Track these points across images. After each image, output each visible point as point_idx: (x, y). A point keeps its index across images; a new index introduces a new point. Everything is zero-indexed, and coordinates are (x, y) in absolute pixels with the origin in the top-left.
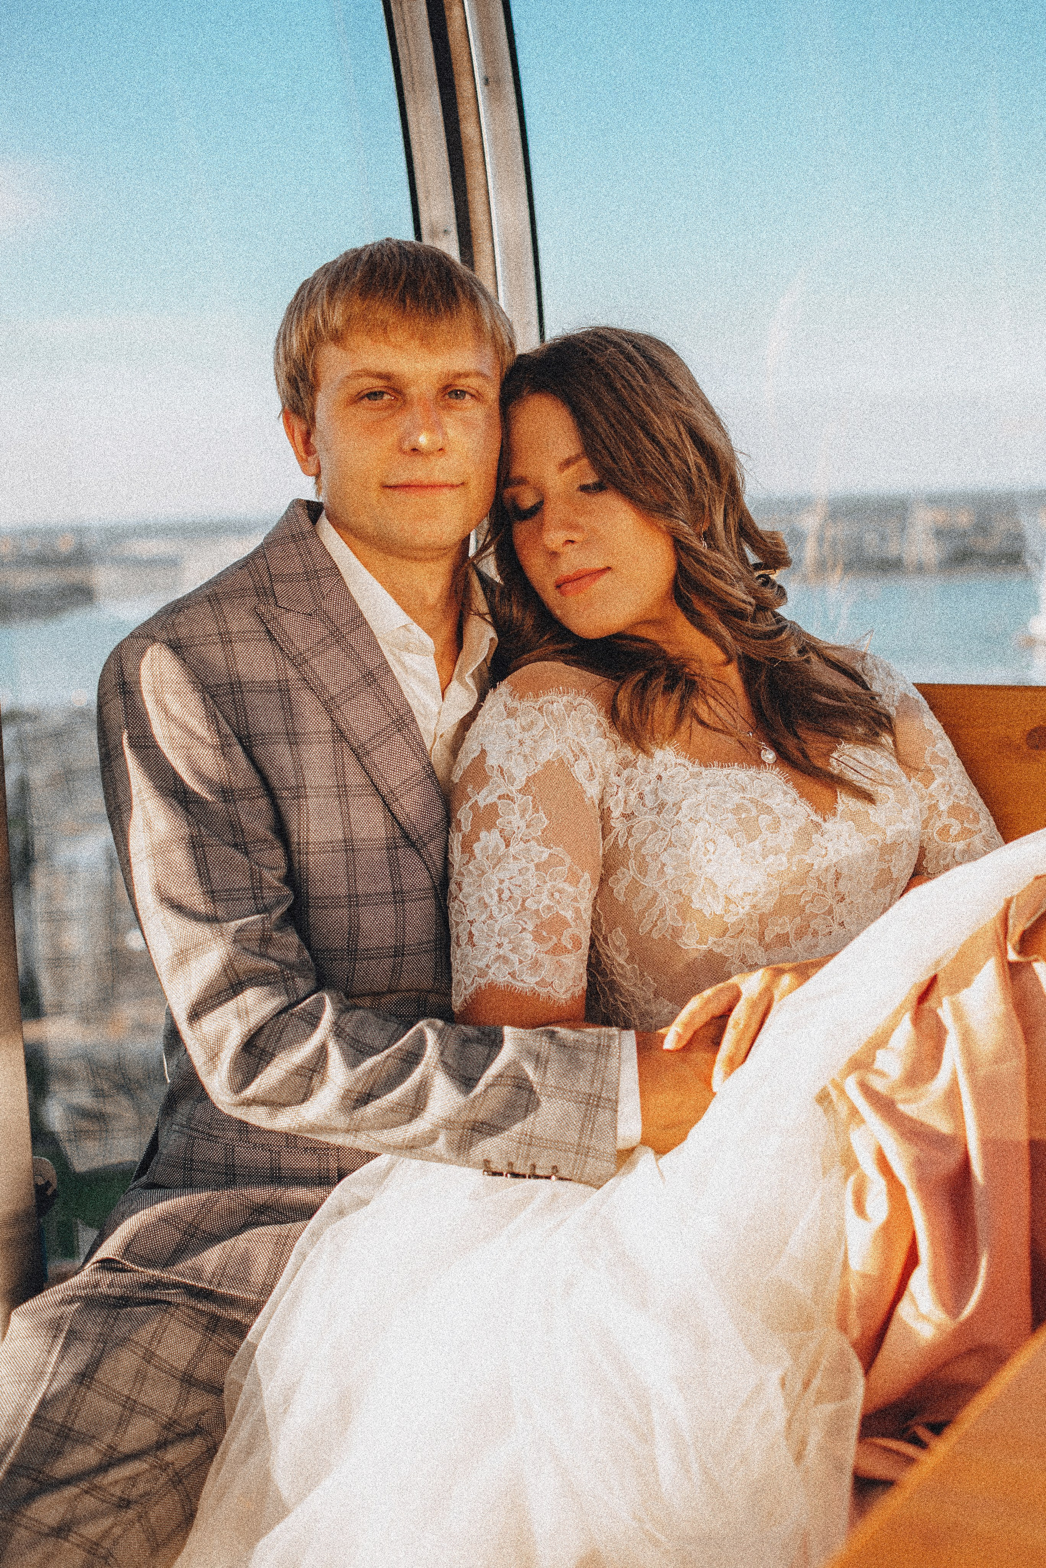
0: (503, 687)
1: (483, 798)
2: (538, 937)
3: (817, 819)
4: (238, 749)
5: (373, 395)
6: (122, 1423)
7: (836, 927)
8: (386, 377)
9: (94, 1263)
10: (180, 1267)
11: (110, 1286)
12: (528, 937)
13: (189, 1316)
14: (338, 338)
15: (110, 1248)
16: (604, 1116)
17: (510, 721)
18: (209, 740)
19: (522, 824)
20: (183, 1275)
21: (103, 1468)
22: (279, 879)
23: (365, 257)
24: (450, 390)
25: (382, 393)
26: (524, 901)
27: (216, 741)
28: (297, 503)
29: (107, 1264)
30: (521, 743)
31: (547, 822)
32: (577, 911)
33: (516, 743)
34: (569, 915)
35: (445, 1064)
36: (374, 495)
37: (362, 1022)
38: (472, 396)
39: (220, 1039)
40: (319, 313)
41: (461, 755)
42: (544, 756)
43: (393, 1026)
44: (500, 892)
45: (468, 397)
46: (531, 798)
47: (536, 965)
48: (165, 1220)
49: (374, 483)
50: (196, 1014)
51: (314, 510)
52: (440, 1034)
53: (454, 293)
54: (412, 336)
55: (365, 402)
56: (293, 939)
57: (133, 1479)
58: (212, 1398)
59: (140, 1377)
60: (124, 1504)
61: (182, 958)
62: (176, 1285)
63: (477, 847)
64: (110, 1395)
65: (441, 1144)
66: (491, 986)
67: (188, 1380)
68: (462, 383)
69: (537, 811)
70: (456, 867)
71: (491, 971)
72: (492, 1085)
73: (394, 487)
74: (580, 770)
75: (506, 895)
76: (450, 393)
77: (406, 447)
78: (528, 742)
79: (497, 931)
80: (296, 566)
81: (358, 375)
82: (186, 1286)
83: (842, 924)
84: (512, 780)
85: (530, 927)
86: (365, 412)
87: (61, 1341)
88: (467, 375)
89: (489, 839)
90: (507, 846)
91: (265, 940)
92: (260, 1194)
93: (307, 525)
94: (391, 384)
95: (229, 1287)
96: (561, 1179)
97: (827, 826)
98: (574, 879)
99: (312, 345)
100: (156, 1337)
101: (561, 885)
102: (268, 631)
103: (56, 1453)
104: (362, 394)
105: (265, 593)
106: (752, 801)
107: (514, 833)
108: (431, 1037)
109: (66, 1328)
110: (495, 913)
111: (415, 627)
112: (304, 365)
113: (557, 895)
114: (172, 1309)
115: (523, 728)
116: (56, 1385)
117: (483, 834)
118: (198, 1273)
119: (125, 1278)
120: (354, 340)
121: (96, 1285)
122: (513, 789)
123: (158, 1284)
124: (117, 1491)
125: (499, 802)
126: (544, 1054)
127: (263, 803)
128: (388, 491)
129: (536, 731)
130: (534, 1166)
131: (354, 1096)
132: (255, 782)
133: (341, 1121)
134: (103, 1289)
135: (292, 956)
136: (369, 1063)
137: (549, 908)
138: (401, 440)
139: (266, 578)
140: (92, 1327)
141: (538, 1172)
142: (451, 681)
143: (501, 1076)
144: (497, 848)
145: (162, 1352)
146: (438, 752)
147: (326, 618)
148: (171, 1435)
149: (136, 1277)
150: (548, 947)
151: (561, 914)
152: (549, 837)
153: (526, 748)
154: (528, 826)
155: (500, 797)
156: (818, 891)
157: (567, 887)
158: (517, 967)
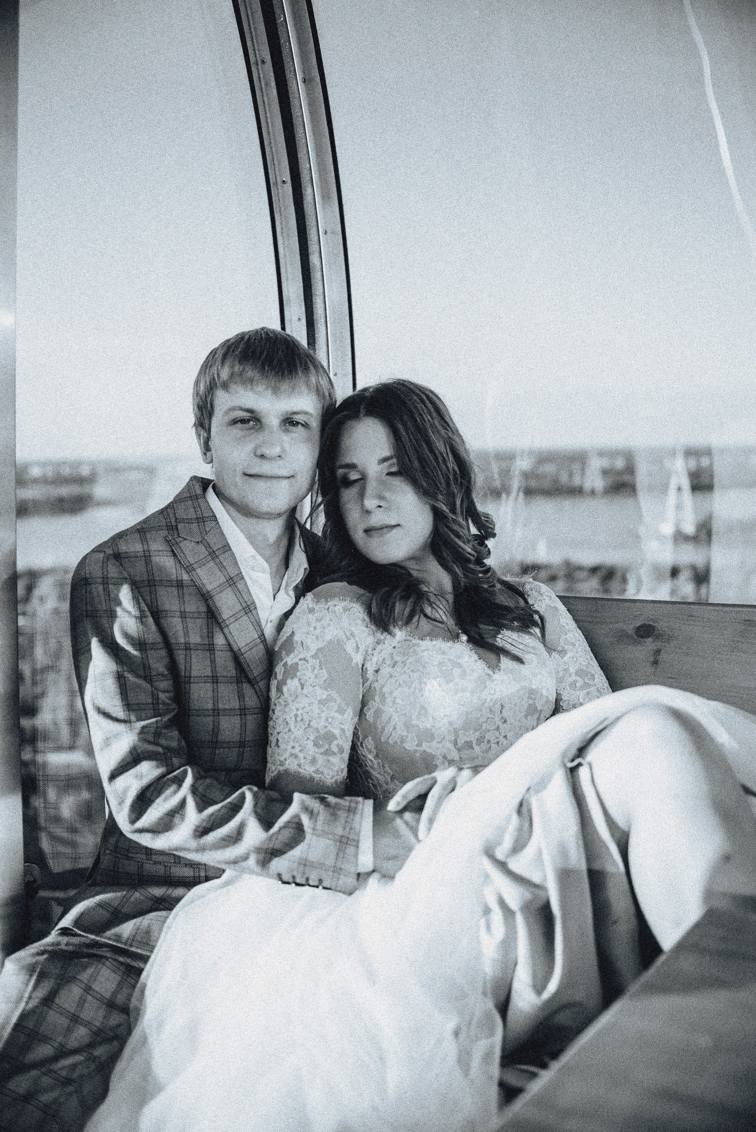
0: (309, 596)
1: (290, 660)
2: (316, 745)
3: (490, 672)
4: (150, 620)
5: (243, 421)
6: (69, 1030)
7: (501, 738)
8: (250, 411)
9: (57, 930)
10: (109, 933)
11: (67, 944)
12: (310, 743)
13: (114, 965)
14: (225, 386)
15: (67, 921)
16: (350, 850)
17: (310, 616)
18: (133, 613)
19: (312, 676)
20: (109, 939)
21: (56, 1058)
22: (170, 699)
23: (247, 337)
24: (289, 421)
25: (249, 421)
26: (310, 721)
27: (137, 614)
28: (194, 478)
29: (65, 932)
30: (315, 628)
31: (327, 676)
32: (343, 730)
33: (312, 629)
34: (337, 732)
35: (256, 812)
36: (239, 479)
37: (209, 786)
38: (303, 425)
39: (125, 791)
40: (216, 371)
41: (282, 634)
42: (327, 638)
43: (227, 790)
44: (296, 716)
45: (300, 425)
46: (318, 661)
47: (313, 761)
48: (100, 905)
49: (239, 472)
50: (113, 776)
51: (205, 483)
52: (255, 796)
54: (267, 388)
55: (239, 425)
56: (175, 734)
57: (74, 1066)
58: (125, 1016)
59: (82, 1002)
60: (68, 1081)
61: (107, 742)
62: (107, 945)
63: (285, 689)
64: (63, 1012)
65: (252, 861)
66: (286, 771)
67: (111, 1005)
68: (297, 418)
69: (322, 669)
70: (273, 700)
71: (287, 762)
72: (284, 827)
73: (251, 476)
74: (349, 647)
75: (298, 719)
77: (259, 453)
78: (320, 628)
79: (292, 739)
80: (191, 514)
81: (233, 409)
82: (112, 946)
83: (505, 737)
84: (308, 649)
85: (312, 738)
86: (237, 431)
87: (34, 978)
88: (300, 413)
89: (292, 684)
90: (302, 688)
91: (157, 734)
92: (158, 892)
93: (199, 492)
94: (254, 415)
95: (137, 947)
96: (324, 888)
98: (341, 711)
99: (211, 389)
100: (93, 977)
101: (333, 714)
102: (173, 551)
103: (27, 1048)
104: (238, 419)
105: (172, 528)
107: (307, 681)
108: (249, 797)
109: (38, 970)
110: (292, 728)
111: (258, 557)
112: (206, 400)
113: (330, 720)
114: (103, 960)
116: (30, 1005)
117: (289, 681)
118: (118, 938)
119: (75, 940)
120: (233, 387)
121: (58, 944)
122: (308, 655)
123: (96, 944)
124: (64, 1073)
125: (300, 663)
126: (316, 811)
127: (163, 653)
128: (247, 478)
129: (324, 623)
130: (307, 879)
131: (201, 829)
132: (159, 639)
133: (193, 844)
134: (63, 947)
135: (174, 744)
136: (211, 810)
137: (325, 728)
138: (255, 449)
139: (173, 520)
140: (55, 970)
141: (311, 883)
142: (279, 591)
143: (289, 822)
144: (296, 689)
145: (96, 987)
146: (269, 630)
147: (208, 546)
148: (99, 1039)
149: (82, 940)
150: (322, 750)
151: (331, 730)
152: (328, 685)
153: (318, 632)
154: (316, 677)
155: (300, 659)
156: (490, 716)
157: (337, 715)
158: (302, 761)
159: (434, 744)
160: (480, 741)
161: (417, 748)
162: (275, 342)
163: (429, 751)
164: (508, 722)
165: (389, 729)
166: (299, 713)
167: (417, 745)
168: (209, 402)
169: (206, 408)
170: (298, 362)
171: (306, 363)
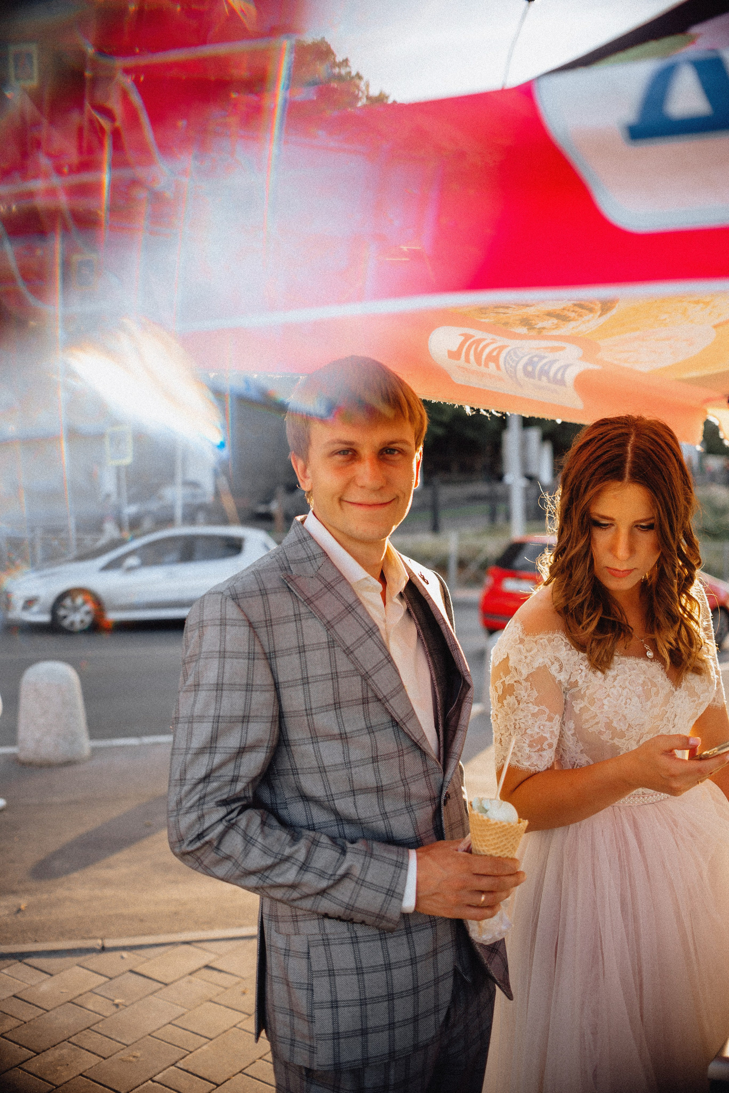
1: (507, 680)
2: (530, 746)
3: (673, 689)
12: (526, 745)
17: (521, 646)
19: (526, 695)
26: (526, 728)
30: (526, 657)
31: (537, 695)
32: (552, 732)
33: (523, 657)
34: (548, 735)
42: (536, 665)
44: (515, 724)
46: (529, 684)
47: (529, 757)
69: (533, 690)
74: (554, 670)
75: (517, 727)
78: (529, 657)
79: (512, 742)
80: (302, 555)
84: (521, 674)
85: (527, 742)
90: (519, 704)
94: (351, 447)
97: (676, 693)
98: (550, 719)
101: (544, 722)
102: (289, 588)
104: (337, 451)
105: (285, 568)
107: (522, 698)
110: (512, 734)
113: (542, 727)
115: (527, 651)
117: (508, 697)
122: (521, 679)
125: (515, 684)
129: (533, 653)
130: (352, 919)
137: (538, 733)
139: (285, 562)
144: (514, 704)
147: (322, 579)
150: (536, 749)
151: (544, 735)
152: (537, 702)
153: (528, 661)
154: (528, 696)
155: (515, 682)
157: (547, 723)
158: (520, 758)
165: (592, 722)
166: (517, 722)
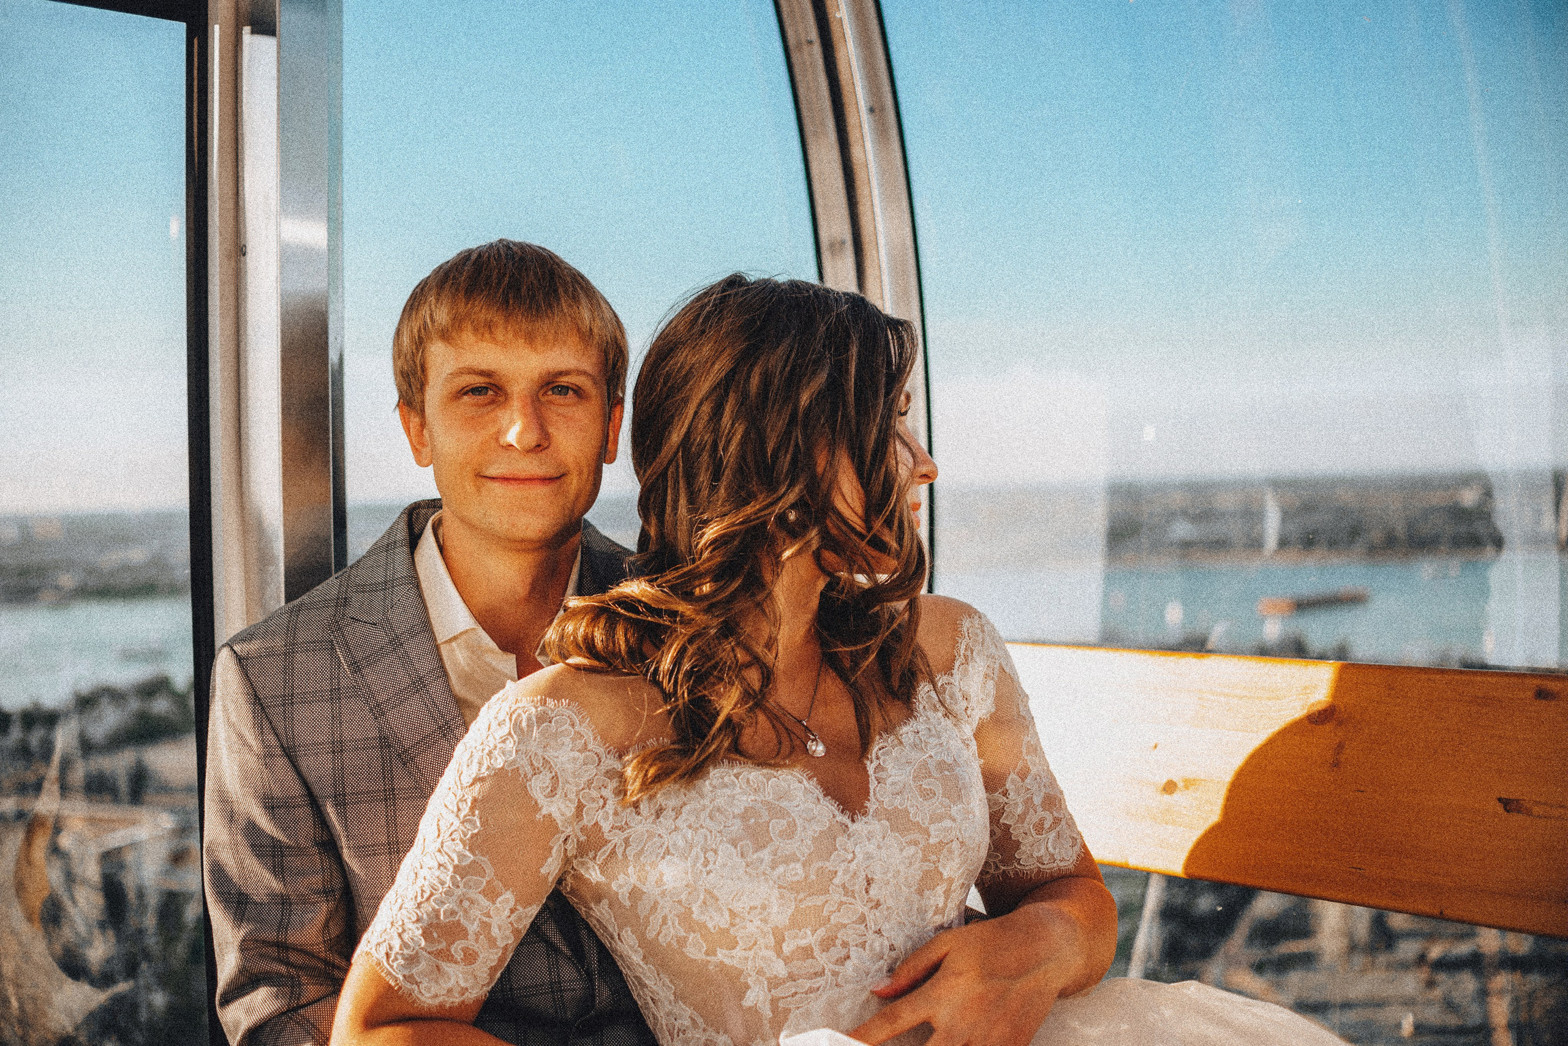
3: (845, 819)
4: (280, 761)
5: (476, 391)
7: (871, 936)
8: (486, 374)
14: (445, 336)
19: (456, 821)
23: (474, 257)
24: (551, 386)
25: (484, 390)
32: (486, 926)
36: (470, 485)
38: (575, 392)
40: (428, 312)
45: (571, 392)
53: (556, 291)
55: (470, 398)
68: (563, 381)
76: (553, 389)
77: (503, 443)
81: (461, 372)
83: (879, 932)
86: (465, 408)
88: (567, 373)
94: (491, 381)
98: (491, 893)
101: (475, 895)
102: (331, 641)
104: (467, 389)
106: (766, 803)
112: (413, 362)
120: (460, 336)
127: (300, 812)
132: (295, 790)
138: (497, 436)
147: (389, 627)
150: (433, 948)
156: (844, 899)
157: (480, 898)
159: (738, 952)
160: (827, 944)
161: (709, 958)
162: (522, 259)
163: (727, 961)
164: (883, 907)
165: (655, 920)
167: (707, 954)
168: (418, 362)
169: (415, 374)
170: (561, 290)
171: (575, 290)
